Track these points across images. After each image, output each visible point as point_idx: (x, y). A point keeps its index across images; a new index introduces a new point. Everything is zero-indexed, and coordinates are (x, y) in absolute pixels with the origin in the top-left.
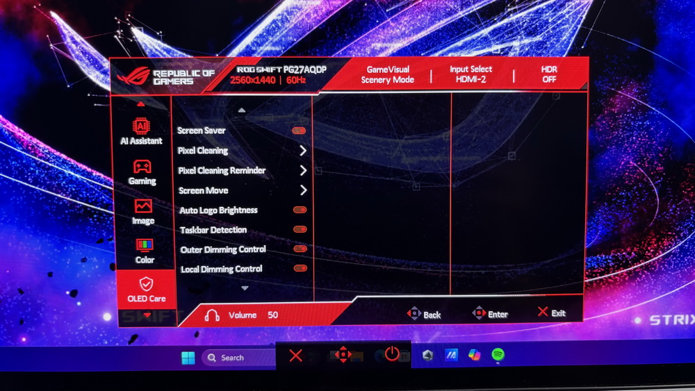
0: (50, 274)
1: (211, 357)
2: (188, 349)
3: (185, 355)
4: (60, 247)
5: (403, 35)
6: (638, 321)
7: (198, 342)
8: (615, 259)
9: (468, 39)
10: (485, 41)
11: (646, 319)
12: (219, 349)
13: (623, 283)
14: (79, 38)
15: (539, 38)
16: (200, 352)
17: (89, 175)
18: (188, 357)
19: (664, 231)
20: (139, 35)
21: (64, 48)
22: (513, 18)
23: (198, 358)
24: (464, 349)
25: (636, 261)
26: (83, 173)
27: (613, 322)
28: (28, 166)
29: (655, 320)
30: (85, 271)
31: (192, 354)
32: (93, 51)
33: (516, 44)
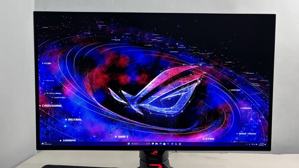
0: (107, 130)
1: (133, 144)
2: (129, 142)
3: (128, 143)
4: (109, 125)
5: (165, 92)
6: (203, 139)
7: (131, 141)
8: (200, 129)
9: (175, 93)
10: (178, 93)
11: (205, 139)
12: (134, 142)
13: (201, 133)
14: (113, 92)
15: (187, 93)
16: (131, 143)
17: (114, 114)
18: (129, 144)
19: (208, 124)
20: (123, 92)
21: (111, 93)
22: (182, 89)
23: (130, 144)
24: (174, 143)
25: (203, 129)
26: (113, 113)
27: (199, 139)
28: (104, 112)
29: (206, 139)
30: (112, 129)
31: (129, 143)
32: (115, 94)
33: (183, 93)
